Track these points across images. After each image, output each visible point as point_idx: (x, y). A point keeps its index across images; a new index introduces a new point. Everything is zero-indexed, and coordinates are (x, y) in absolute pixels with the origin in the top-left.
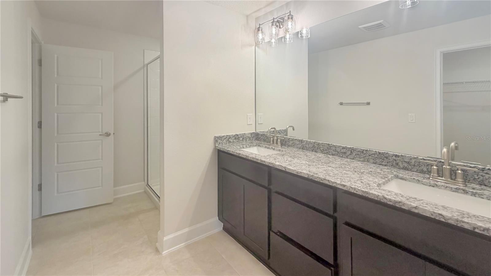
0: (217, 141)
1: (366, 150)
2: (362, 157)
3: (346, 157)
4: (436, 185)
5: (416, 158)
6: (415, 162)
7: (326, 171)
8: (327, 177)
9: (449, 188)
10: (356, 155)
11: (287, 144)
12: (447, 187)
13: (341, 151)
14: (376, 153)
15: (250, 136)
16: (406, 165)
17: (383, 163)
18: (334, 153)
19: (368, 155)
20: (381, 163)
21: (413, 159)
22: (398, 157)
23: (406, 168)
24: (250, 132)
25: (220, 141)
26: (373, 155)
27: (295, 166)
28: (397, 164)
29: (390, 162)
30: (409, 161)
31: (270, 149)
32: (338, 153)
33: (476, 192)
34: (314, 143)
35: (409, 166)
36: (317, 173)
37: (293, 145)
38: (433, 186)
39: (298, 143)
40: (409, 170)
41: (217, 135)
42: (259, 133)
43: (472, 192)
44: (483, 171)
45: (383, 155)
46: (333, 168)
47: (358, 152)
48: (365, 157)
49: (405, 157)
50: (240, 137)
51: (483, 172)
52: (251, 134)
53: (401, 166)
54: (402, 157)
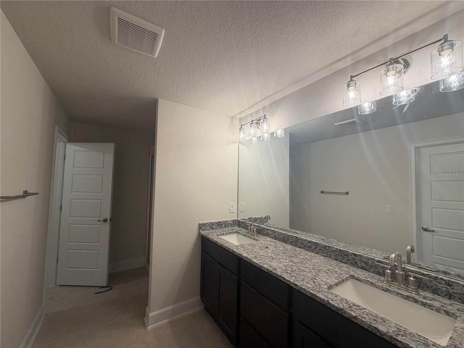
0: (201, 227)
1: (328, 246)
2: (325, 252)
3: (311, 251)
4: (388, 290)
5: (373, 260)
6: (372, 263)
7: (286, 266)
8: (284, 274)
9: (400, 295)
10: (320, 250)
11: (262, 233)
12: (398, 293)
13: (307, 244)
14: (337, 250)
15: (232, 223)
16: (364, 265)
17: (343, 261)
18: (301, 246)
19: (330, 251)
20: (341, 260)
21: (370, 260)
22: (357, 256)
23: (364, 268)
24: (232, 219)
25: (203, 227)
26: (335, 252)
27: (259, 259)
28: (356, 263)
29: (349, 260)
30: (366, 261)
31: (247, 237)
32: (304, 246)
33: (426, 303)
34: (285, 235)
35: (367, 267)
36: (276, 269)
37: (267, 235)
38: (386, 291)
39: (271, 233)
40: (367, 270)
41: (201, 222)
42: (240, 220)
43: (422, 301)
44: (436, 279)
45: (344, 253)
46: (294, 263)
47: (322, 247)
48: (328, 252)
49: (363, 257)
50: (223, 224)
51: (436, 281)
52: (233, 221)
53: (360, 266)
54: (360, 257)
